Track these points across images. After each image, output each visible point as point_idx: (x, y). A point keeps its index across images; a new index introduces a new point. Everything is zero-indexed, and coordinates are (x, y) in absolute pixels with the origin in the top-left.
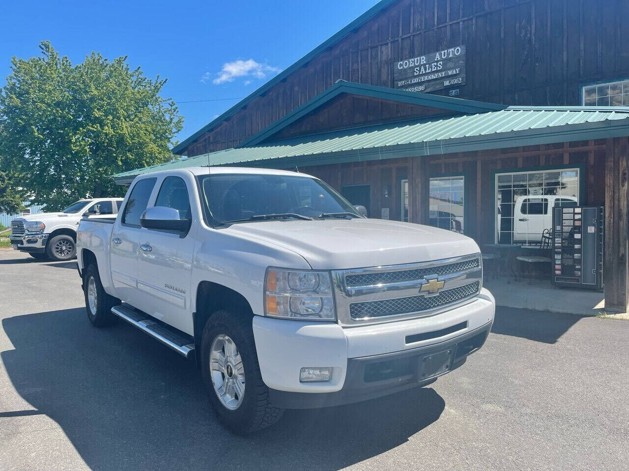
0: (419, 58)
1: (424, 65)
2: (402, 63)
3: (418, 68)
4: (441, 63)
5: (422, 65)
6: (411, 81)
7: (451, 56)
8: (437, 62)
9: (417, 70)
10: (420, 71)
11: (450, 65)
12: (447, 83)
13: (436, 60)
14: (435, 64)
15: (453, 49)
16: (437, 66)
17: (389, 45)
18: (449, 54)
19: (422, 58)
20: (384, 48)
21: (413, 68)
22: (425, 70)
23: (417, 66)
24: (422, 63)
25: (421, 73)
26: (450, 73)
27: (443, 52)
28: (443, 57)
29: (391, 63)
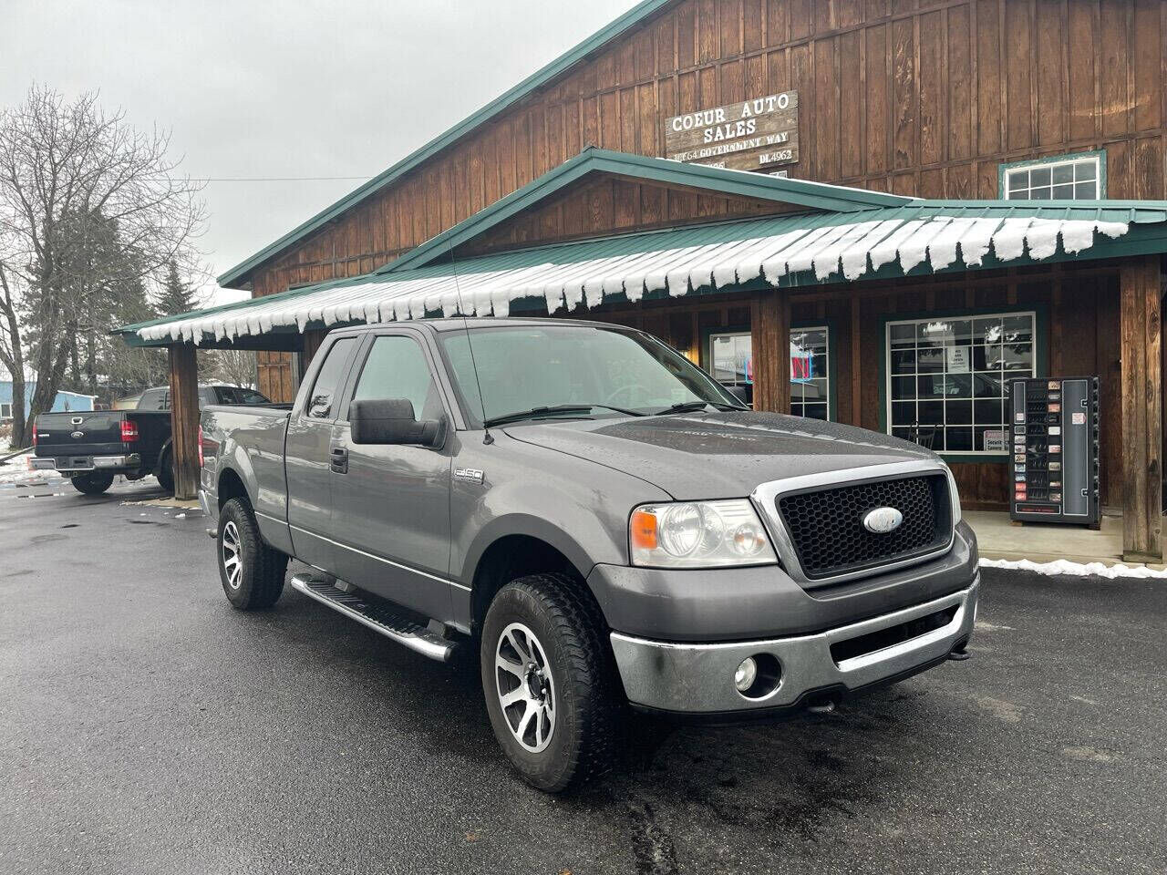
0: (712, 112)
1: (722, 125)
2: (680, 119)
3: (711, 130)
4: (753, 121)
5: (718, 125)
6: (698, 154)
7: (771, 109)
8: (746, 119)
9: (709, 133)
10: (714, 135)
11: (771, 125)
12: (764, 159)
13: (744, 116)
14: (743, 123)
15: (774, 98)
16: (746, 127)
17: (656, 85)
18: (767, 106)
19: (717, 111)
20: (645, 91)
21: (701, 129)
22: (724, 133)
23: (709, 127)
24: (718, 121)
25: (716, 139)
26: (770, 140)
27: (756, 102)
28: (758, 112)
29: (659, 118)
